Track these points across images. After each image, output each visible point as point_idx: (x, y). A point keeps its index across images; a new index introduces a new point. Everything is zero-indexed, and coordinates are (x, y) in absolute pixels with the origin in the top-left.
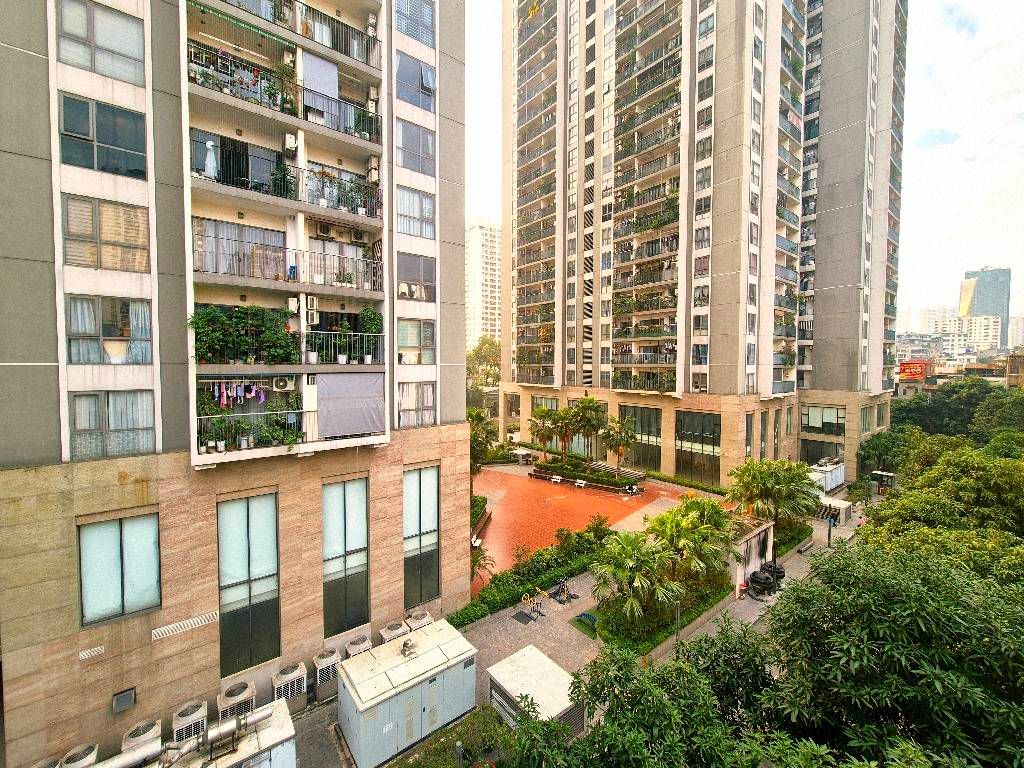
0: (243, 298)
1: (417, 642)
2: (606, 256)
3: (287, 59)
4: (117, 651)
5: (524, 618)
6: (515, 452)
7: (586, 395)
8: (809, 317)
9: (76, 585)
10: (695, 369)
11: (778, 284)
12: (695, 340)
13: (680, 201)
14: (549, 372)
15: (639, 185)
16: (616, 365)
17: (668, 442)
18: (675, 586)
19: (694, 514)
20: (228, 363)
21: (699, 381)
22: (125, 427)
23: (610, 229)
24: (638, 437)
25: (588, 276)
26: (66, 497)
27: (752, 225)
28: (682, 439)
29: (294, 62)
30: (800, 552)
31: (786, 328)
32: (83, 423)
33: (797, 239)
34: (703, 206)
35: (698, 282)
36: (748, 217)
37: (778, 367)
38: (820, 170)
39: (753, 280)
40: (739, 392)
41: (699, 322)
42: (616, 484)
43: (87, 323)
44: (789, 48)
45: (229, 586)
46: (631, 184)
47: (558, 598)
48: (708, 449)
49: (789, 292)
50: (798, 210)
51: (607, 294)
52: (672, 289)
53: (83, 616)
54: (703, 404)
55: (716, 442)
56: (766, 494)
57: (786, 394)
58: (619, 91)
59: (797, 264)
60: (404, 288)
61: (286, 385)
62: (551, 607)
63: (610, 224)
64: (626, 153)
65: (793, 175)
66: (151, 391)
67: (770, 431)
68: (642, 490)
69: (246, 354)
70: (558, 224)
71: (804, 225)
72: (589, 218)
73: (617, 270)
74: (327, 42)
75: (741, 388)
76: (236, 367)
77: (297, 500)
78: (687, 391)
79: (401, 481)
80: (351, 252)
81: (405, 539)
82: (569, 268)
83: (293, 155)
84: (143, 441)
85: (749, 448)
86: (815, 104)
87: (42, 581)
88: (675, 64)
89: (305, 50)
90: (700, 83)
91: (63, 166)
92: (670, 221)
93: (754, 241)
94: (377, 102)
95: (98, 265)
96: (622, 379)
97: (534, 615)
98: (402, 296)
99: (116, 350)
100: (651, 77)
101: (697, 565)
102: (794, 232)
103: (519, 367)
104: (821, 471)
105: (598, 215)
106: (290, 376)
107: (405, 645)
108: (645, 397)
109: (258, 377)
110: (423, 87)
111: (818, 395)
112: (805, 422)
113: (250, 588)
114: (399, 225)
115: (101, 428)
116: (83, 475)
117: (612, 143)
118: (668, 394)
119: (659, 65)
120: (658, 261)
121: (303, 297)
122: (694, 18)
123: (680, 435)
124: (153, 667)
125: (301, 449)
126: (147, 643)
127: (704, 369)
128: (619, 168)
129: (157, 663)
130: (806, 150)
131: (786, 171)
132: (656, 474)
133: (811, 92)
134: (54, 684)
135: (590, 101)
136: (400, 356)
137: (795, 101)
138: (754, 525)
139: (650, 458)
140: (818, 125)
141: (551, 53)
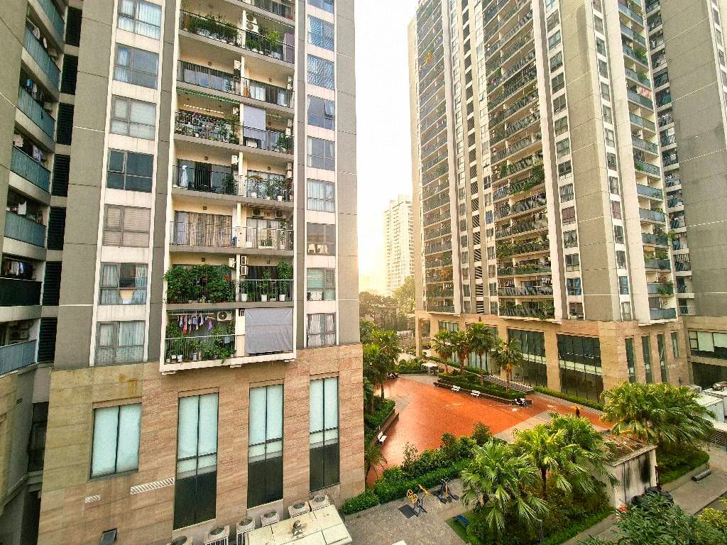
0: (203, 260)
1: (306, 524)
2: (489, 214)
3: (235, 112)
4: (107, 500)
5: (408, 511)
6: (424, 364)
7: (480, 320)
8: (685, 250)
9: (89, 450)
10: (571, 299)
11: (644, 225)
12: (568, 275)
13: (545, 167)
14: (450, 302)
15: (510, 159)
16: (501, 297)
17: (552, 361)
18: (539, 503)
19: (561, 432)
20: (188, 303)
21: (576, 309)
22: (127, 344)
23: (490, 193)
24: (525, 356)
25: (476, 230)
26: (89, 389)
27: (611, 179)
28: (563, 359)
29: (239, 112)
30: (694, 479)
31: (657, 262)
32: (104, 342)
33: (660, 185)
34: (564, 169)
35: (566, 228)
36: (606, 173)
37: (654, 296)
38: (677, 128)
39: (618, 222)
40: (614, 320)
41: (571, 260)
42: (507, 397)
43: (112, 279)
44: (630, 41)
45: (184, 459)
46: (504, 160)
47: (440, 496)
48: (590, 369)
49: (658, 230)
50: (658, 162)
51: (491, 242)
52: (544, 235)
53: (91, 471)
54: (582, 329)
55: (597, 362)
56: (642, 416)
57: (667, 321)
58: (490, 97)
59: (664, 206)
60: (312, 247)
61: (225, 317)
62: (434, 505)
63: (490, 190)
64: (498, 138)
65: (648, 135)
66: (144, 321)
67: (655, 354)
68: (530, 402)
69: (200, 296)
70: (452, 194)
71: (667, 174)
72: (474, 188)
73: (498, 224)
74: (263, 98)
75: (616, 314)
76: (193, 305)
77: (231, 399)
78: (565, 318)
79: (308, 388)
80: (275, 225)
81: (311, 433)
82: (462, 225)
83: (235, 168)
84: (136, 355)
85: (632, 370)
86: (664, 78)
87: (69, 445)
88: (531, 72)
89: (246, 104)
90: (553, 80)
91: (108, 189)
92: (537, 183)
93: (615, 191)
94: (292, 128)
95: (121, 245)
96: (508, 308)
97: (417, 510)
98: (311, 253)
99: (127, 296)
100: (513, 83)
101: (563, 484)
102: (656, 180)
103: (428, 300)
104: (718, 396)
105: (481, 186)
106: (229, 311)
107: (295, 526)
108: (530, 323)
109: (207, 311)
110: (326, 115)
111: (706, 322)
112: (694, 345)
113: (197, 463)
114: (309, 204)
115: (113, 346)
116: (100, 375)
117: (488, 133)
118: (547, 320)
119: (520, 73)
120: (530, 214)
121: (238, 257)
122: (543, 36)
123: (563, 355)
124: (129, 515)
125: (232, 362)
126: (127, 496)
127: (579, 299)
128: (494, 149)
129: (133, 512)
130: (660, 114)
131: (641, 133)
132: (543, 389)
133: (659, 69)
134: (68, 519)
135: (470, 108)
136: (309, 295)
137: (642, 78)
138: (633, 447)
139: (537, 374)
140: (669, 93)
141: (441, 81)
